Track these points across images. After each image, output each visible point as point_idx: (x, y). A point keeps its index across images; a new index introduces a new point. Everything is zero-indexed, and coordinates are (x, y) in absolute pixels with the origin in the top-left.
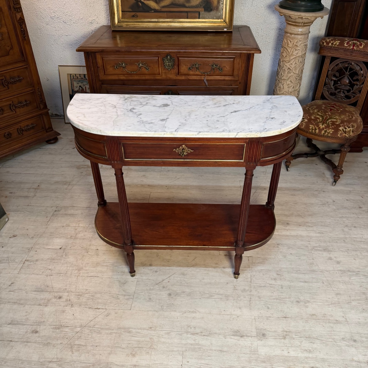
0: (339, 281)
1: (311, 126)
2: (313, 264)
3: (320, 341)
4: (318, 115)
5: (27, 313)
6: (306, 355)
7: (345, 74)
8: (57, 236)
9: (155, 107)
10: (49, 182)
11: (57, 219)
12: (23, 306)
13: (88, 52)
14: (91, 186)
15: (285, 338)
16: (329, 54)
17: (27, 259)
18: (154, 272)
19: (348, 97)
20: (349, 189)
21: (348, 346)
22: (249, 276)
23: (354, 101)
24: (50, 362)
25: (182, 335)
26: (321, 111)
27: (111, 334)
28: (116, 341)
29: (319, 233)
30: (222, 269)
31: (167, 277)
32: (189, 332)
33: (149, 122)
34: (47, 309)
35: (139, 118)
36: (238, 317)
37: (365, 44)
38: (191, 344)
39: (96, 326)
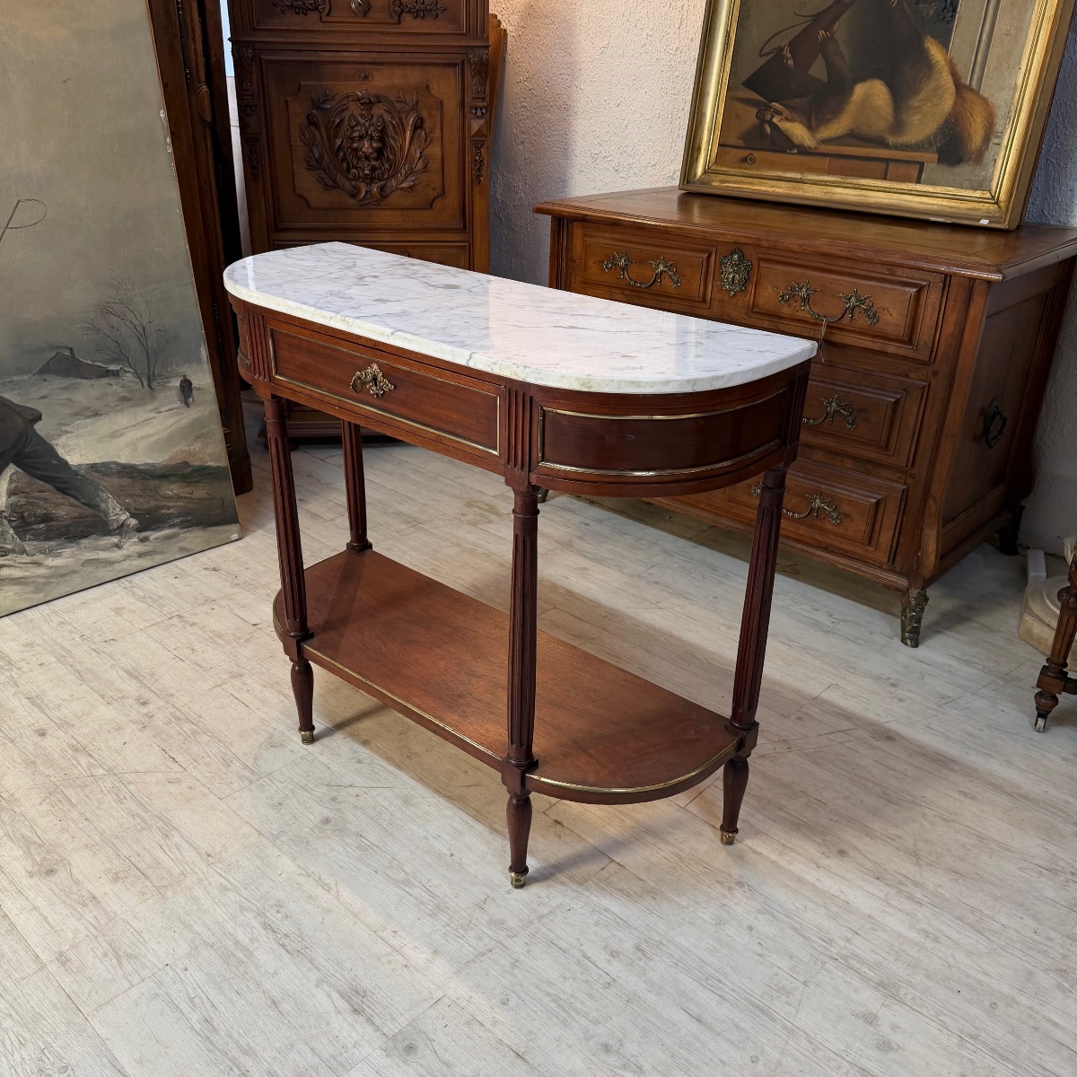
25: (245, 912)
31: (367, 785)
32: (265, 917)
36: (406, 966)
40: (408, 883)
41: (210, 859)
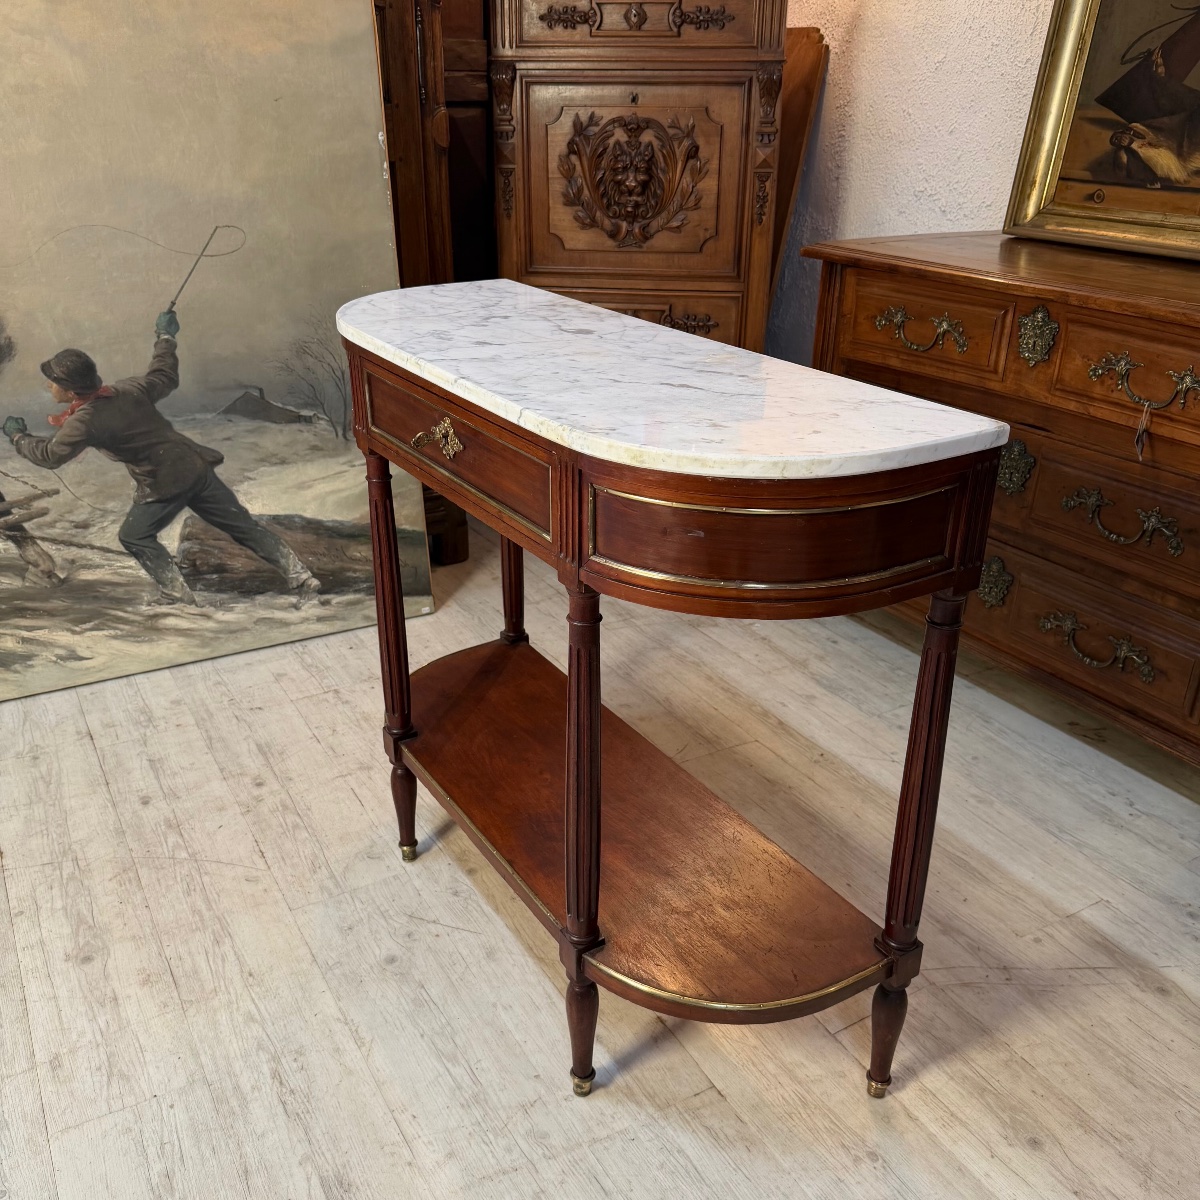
25: (261, 1053)
31: (452, 924)
32: (279, 1063)
40: (453, 1059)
41: (251, 979)
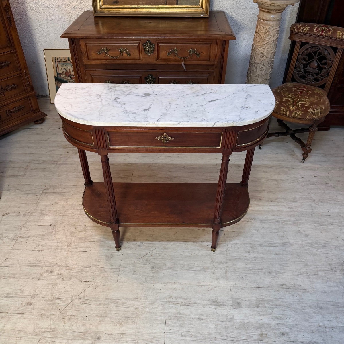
0: (307, 253)
1: (282, 108)
2: (283, 237)
3: (290, 309)
4: (289, 97)
5: (22, 287)
6: (277, 321)
7: (314, 58)
8: (47, 213)
9: (138, 96)
10: (38, 161)
11: (46, 197)
12: (18, 280)
13: (72, 39)
14: (77, 165)
15: (258, 307)
16: (299, 40)
17: (20, 236)
18: (138, 247)
19: (316, 80)
20: (317, 166)
21: (315, 313)
22: (225, 249)
23: (322, 84)
24: (44, 332)
25: (165, 305)
26: (292, 94)
27: (99, 305)
28: (104, 312)
29: (289, 208)
30: (201, 243)
31: (150, 251)
32: (171, 302)
33: (132, 112)
34: (40, 283)
35: (123, 108)
36: (215, 287)
37: (333, 30)
38: (173, 314)
39: (86, 298)
40: (191, 268)
